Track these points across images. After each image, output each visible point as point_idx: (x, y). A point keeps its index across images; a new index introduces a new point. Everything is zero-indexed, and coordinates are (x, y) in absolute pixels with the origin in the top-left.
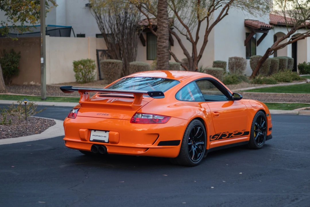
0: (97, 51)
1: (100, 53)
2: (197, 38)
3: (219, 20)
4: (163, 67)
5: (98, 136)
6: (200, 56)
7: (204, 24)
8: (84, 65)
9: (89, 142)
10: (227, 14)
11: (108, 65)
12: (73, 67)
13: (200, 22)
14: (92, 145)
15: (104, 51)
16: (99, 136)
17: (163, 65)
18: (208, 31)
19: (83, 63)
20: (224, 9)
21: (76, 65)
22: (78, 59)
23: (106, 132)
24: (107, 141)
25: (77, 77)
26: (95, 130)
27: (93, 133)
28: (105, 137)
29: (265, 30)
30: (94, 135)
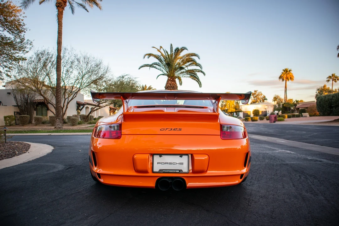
0: (15, 112)
1: (16, 113)
2: (64, 106)
3: (72, 99)
4: (59, 116)
5: (167, 163)
6: (65, 114)
7: (67, 100)
8: (9, 118)
9: (151, 174)
10: (76, 97)
11: (22, 118)
12: (4, 119)
13: (65, 99)
14: (158, 178)
15: (18, 113)
16: (170, 163)
17: (59, 115)
18: (68, 103)
19: (9, 117)
20: (74, 95)
21: (5, 118)
22: (6, 115)
23: (181, 157)
24: (185, 170)
25: (6, 123)
26: (160, 155)
27: (157, 159)
28: (182, 164)
29: (84, 105)
30: (160, 163)
